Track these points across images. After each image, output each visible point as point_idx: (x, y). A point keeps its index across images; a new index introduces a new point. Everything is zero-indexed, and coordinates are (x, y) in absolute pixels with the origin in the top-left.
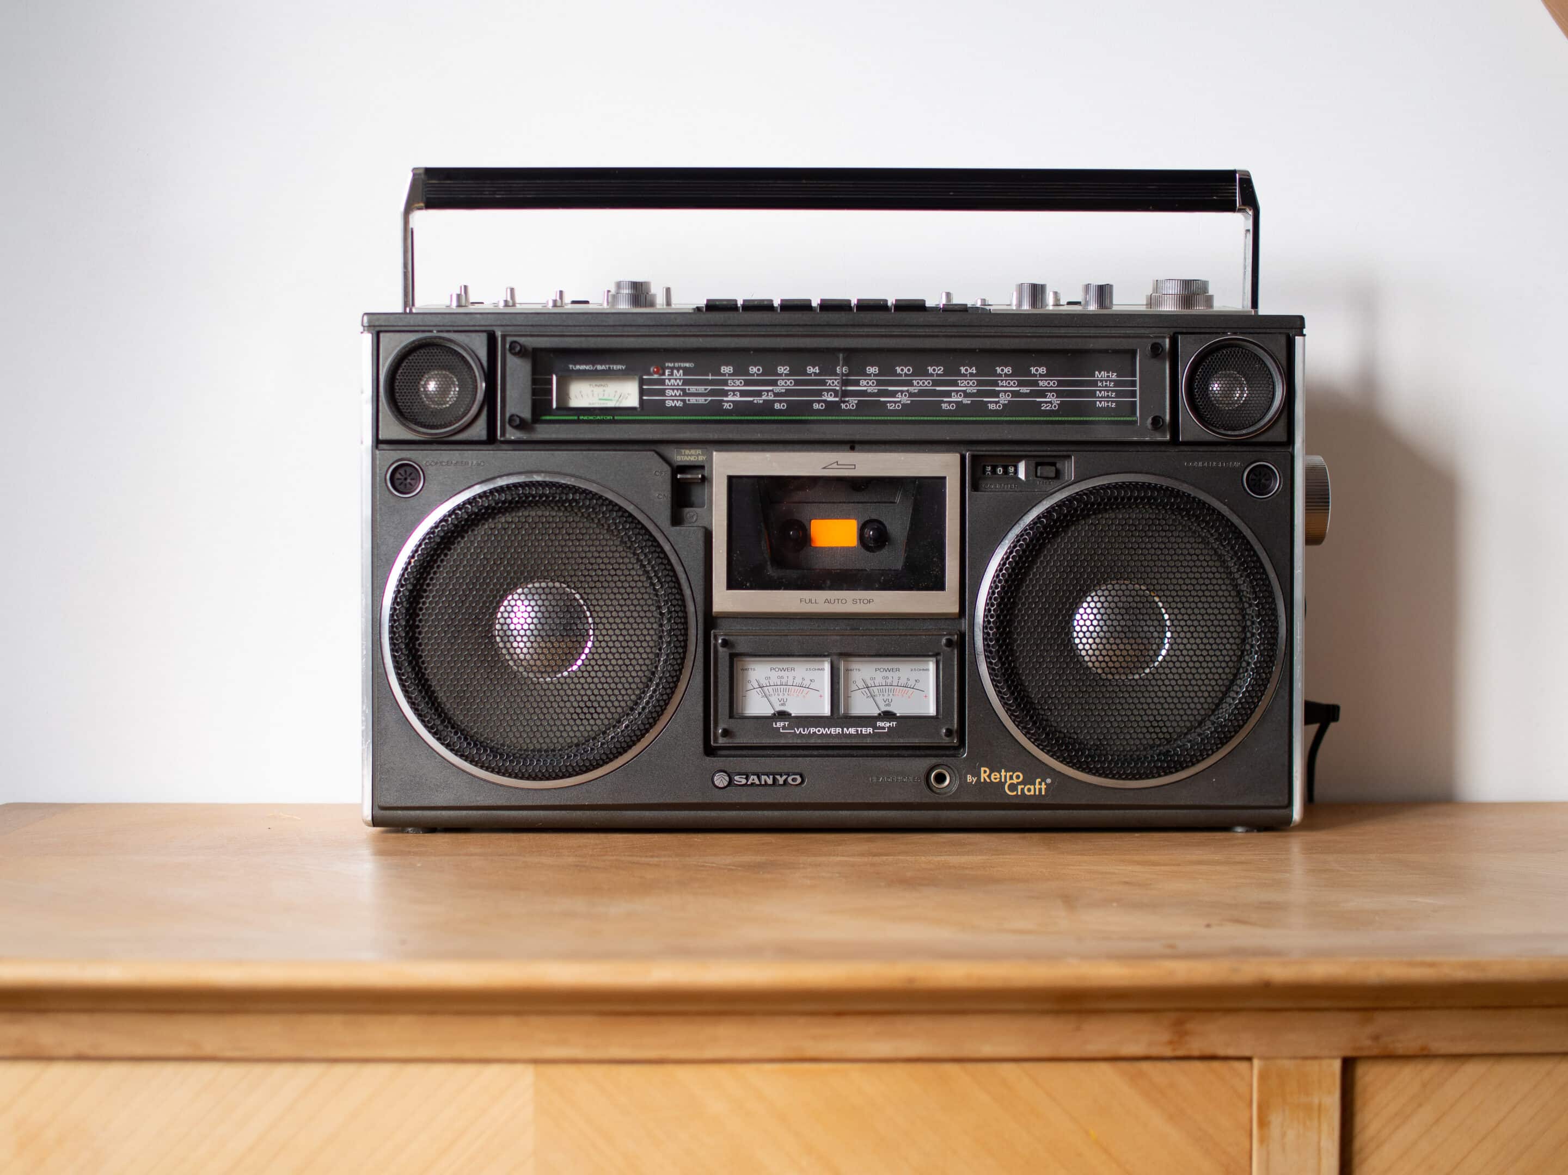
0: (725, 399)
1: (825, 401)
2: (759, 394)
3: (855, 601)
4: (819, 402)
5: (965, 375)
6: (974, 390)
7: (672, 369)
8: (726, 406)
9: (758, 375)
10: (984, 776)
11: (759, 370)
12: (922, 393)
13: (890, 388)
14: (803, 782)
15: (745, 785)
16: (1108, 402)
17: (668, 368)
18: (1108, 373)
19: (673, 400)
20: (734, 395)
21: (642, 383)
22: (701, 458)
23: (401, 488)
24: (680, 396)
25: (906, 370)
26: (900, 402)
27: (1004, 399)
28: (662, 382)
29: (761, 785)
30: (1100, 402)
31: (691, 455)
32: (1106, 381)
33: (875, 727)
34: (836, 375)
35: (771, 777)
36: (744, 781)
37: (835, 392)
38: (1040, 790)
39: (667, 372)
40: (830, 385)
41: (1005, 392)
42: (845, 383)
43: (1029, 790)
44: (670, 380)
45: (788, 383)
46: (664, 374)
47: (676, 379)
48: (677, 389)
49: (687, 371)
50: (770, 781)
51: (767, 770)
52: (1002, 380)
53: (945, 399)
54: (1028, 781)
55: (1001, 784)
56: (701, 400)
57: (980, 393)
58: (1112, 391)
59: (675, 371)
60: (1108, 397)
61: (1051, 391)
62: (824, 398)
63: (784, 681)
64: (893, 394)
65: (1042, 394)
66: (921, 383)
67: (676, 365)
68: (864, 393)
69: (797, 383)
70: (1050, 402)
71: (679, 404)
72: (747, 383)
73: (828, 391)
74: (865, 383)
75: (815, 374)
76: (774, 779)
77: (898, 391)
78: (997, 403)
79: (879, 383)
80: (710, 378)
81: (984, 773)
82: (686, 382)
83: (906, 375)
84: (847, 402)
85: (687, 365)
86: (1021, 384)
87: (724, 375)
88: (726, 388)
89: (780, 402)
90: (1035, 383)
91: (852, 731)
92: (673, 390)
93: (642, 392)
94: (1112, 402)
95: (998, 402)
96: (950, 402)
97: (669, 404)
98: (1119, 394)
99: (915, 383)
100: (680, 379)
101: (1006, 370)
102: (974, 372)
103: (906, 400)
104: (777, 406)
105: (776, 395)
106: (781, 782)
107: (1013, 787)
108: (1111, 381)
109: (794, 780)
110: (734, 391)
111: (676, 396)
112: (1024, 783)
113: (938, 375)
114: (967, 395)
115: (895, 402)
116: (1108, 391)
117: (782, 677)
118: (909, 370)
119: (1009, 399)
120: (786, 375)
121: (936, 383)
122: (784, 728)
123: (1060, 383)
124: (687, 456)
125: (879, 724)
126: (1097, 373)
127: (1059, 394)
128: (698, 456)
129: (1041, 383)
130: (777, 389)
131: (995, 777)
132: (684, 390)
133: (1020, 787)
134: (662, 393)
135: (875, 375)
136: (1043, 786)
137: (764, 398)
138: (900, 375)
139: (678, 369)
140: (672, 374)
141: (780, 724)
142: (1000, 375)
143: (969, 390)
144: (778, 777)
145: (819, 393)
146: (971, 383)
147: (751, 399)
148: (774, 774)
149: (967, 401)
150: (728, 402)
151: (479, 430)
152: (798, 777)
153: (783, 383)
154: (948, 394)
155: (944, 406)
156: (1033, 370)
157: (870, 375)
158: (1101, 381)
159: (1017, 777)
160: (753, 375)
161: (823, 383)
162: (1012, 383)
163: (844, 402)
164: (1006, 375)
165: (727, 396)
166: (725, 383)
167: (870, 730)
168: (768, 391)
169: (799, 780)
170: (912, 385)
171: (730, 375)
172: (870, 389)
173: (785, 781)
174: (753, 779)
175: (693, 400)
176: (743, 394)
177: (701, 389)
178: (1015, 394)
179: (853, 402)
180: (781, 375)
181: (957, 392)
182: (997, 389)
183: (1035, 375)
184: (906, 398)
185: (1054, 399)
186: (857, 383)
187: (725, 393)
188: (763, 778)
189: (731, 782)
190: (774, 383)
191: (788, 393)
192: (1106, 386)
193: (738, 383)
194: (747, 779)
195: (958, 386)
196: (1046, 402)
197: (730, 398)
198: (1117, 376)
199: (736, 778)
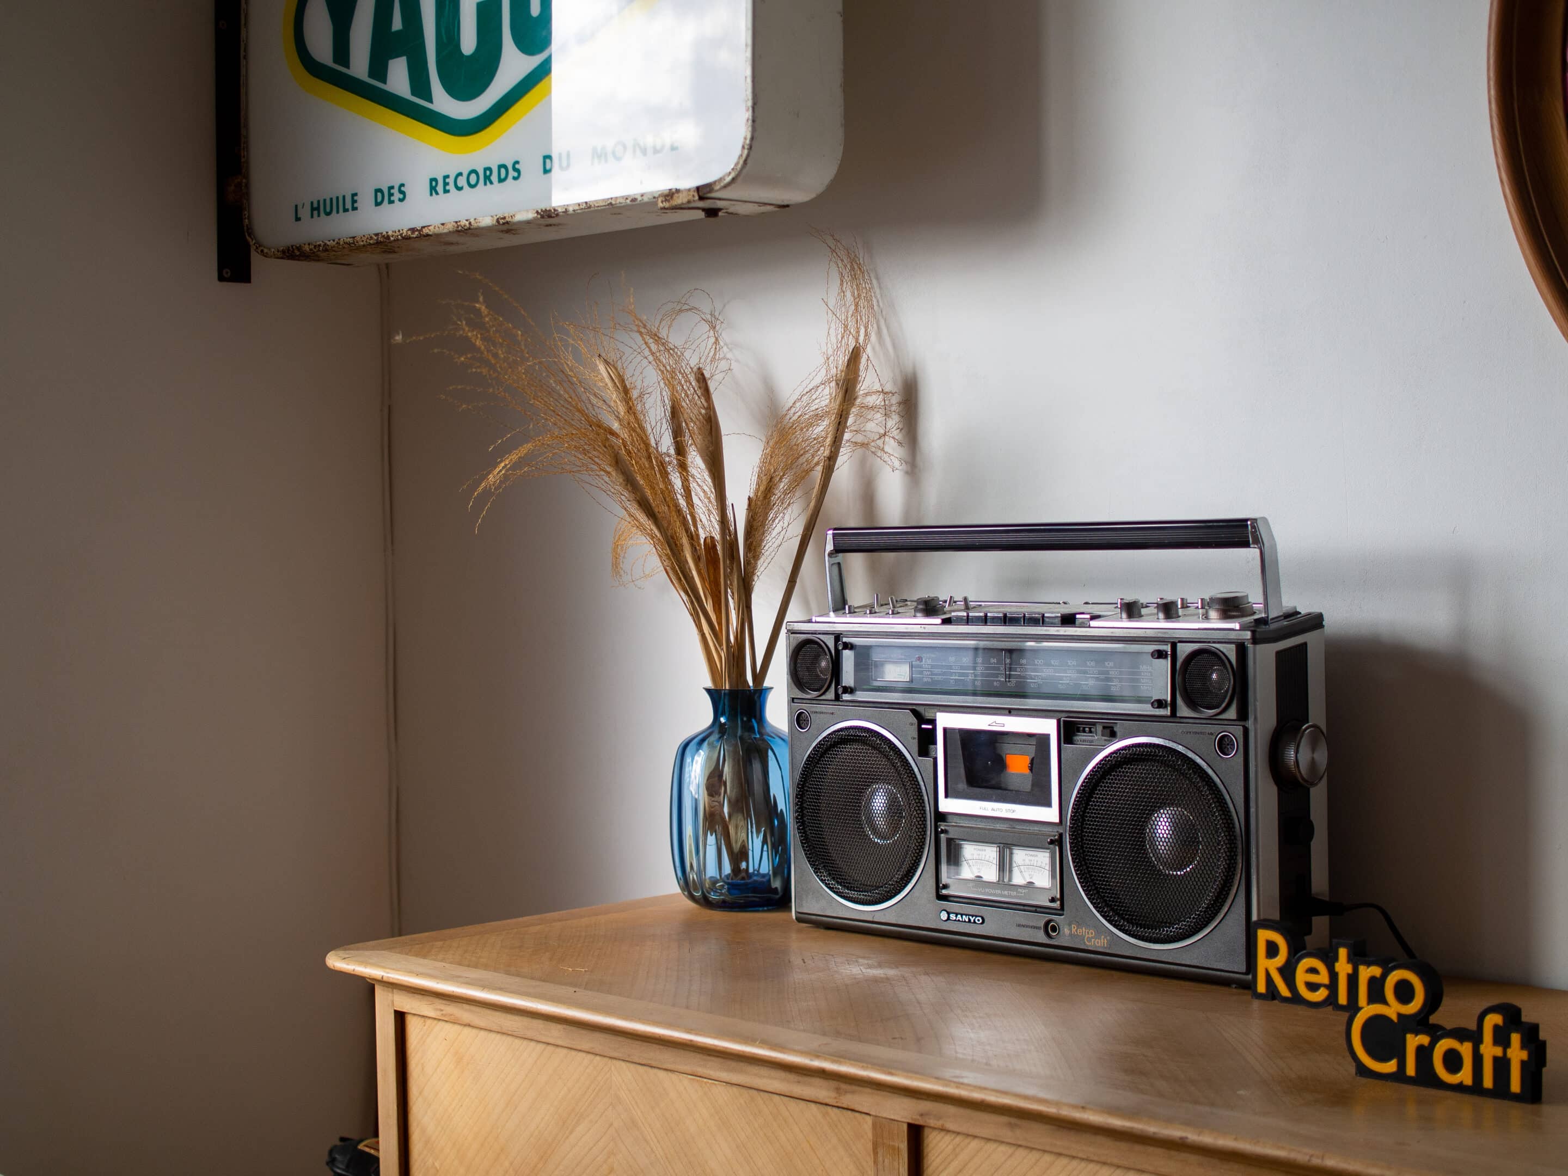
1: (999, 681)
2: (967, 675)
3: (1006, 811)
4: (997, 681)
5: (1070, 666)
6: (1075, 676)
7: (926, 658)
8: (952, 682)
10: (1073, 930)
11: (967, 660)
12: (1048, 677)
13: (1032, 674)
14: (983, 922)
15: (955, 920)
16: (1147, 686)
18: (1147, 666)
19: (927, 678)
20: (955, 675)
21: (912, 666)
23: (803, 725)
24: (930, 675)
25: (1040, 662)
26: (1037, 682)
27: (1091, 682)
28: (922, 666)
29: (962, 921)
30: (1143, 686)
32: (1146, 672)
33: (1018, 892)
35: (967, 917)
36: (954, 918)
38: (1104, 943)
40: (1002, 671)
41: (1091, 677)
43: (1098, 942)
44: (925, 665)
45: (981, 669)
46: (922, 661)
48: (929, 671)
49: (933, 660)
50: (967, 919)
51: (966, 913)
53: (1060, 682)
54: (1098, 936)
55: (1083, 937)
56: (940, 678)
57: (1078, 678)
58: (1150, 679)
60: (1147, 682)
61: (1115, 678)
63: (980, 857)
65: (1111, 679)
66: (1047, 671)
67: (928, 656)
68: (1019, 676)
69: (986, 669)
70: (1115, 685)
71: (930, 680)
72: (961, 668)
73: (1001, 674)
74: (1019, 670)
75: (995, 664)
76: (969, 919)
77: (1036, 676)
78: (1087, 685)
79: (1026, 670)
82: (932, 667)
83: (1040, 665)
85: (933, 656)
86: (1100, 672)
87: (951, 663)
88: (951, 671)
89: (977, 680)
90: (1107, 672)
91: (1006, 894)
93: (912, 672)
96: (1062, 684)
99: (1045, 670)
100: (930, 665)
101: (1092, 663)
102: (1075, 664)
104: (976, 683)
105: (975, 676)
106: (972, 921)
107: (1089, 939)
108: (1149, 672)
109: (979, 920)
110: (955, 673)
112: (1096, 937)
113: (1056, 666)
114: (1071, 679)
116: (1147, 679)
117: (979, 855)
119: (1093, 682)
120: (980, 664)
121: (1055, 671)
122: (973, 887)
123: (1121, 673)
125: (1019, 890)
127: (1121, 680)
128: (932, 714)
129: (1111, 673)
130: (976, 672)
131: (1080, 932)
132: (931, 672)
133: (1093, 940)
134: (922, 673)
136: (1106, 941)
137: (970, 678)
138: (1037, 665)
139: (929, 658)
140: (926, 662)
142: (1089, 667)
143: (1072, 676)
144: (970, 917)
145: (997, 676)
146: (1073, 671)
147: (964, 678)
148: (969, 915)
149: (1071, 683)
150: (952, 679)
151: (831, 695)
152: (980, 918)
153: (979, 669)
154: (1062, 678)
155: (1059, 686)
156: (1106, 663)
157: (1022, 665)
158: (1144, 672)
159: (1092, 933)
160: (964, 663)
161: (998, 669)
162: (1095, 672)
163: (1009, 682)
164: (1092, 666)
166: (951, 668)
167: (1015, 893)
168: (971, 674)
169: (981, 921)
172: (1022, 674)
173: (974, 920)
174: (959, 917)
175: (936, 678)
176: (959, 675)
177: (940, 671)
178: (1097, 679)
179: (1013, 682)
181: (1066, 677)
183: (1107, 667)
184: (1040, 680)
185: (1118, 683)
186: (1015, 670)
187: (951, 674)
188: (964, 917)
189: (948, 918)
190: (975, 669)
191: (981, 675)
192: (1146, 675)
193: (957, 668)
194: (956, 916)
195: (1067, 673)
198: (1152, 669)
199: (951, 915)
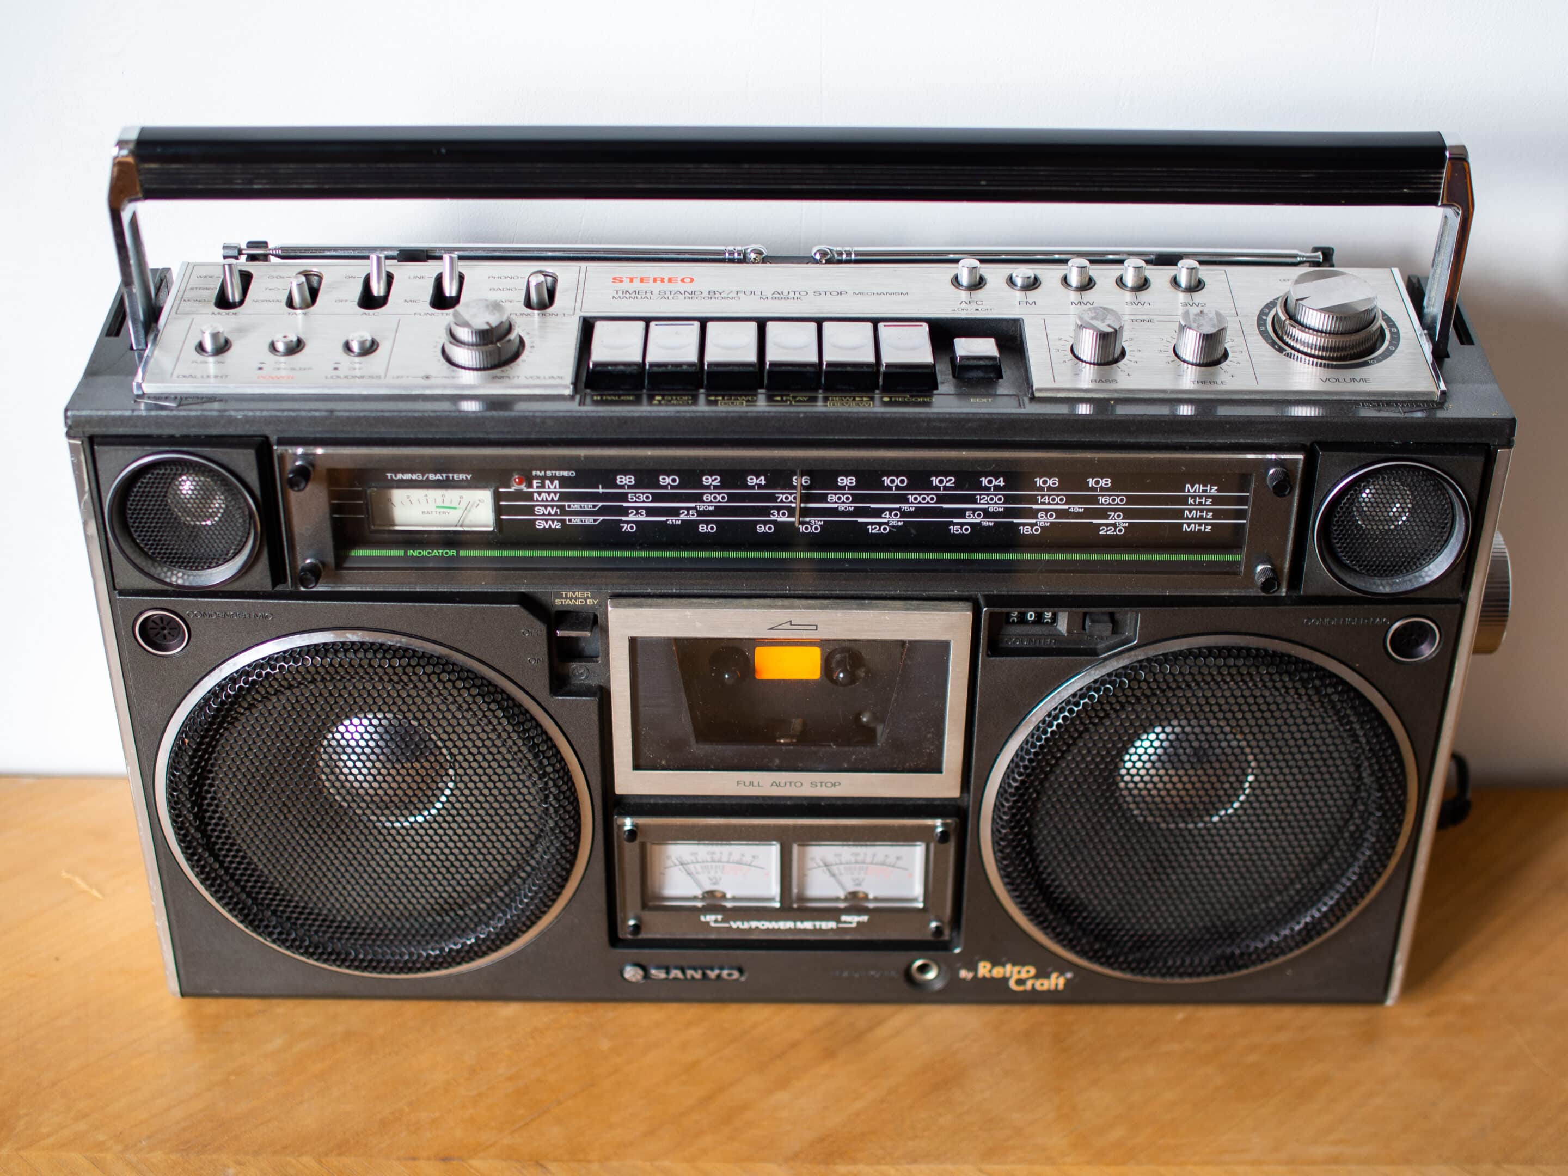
0: (624, 519)
1: (774, 522)
2: (675, 512)
3: (814, 784)
4: (765, 523)
5: (989, 489)
6: (1000, 508)
7: (543, 479)
8: (626, 528)
9: (672, 487)
10: (982, 971)
11: (674, 480)
12: (919, 512)
13: (873, 506)
14: (741, 976)
15: (665, 979)
16: (1200, 525)
17: (537, 477)
18: (1205, 486)
19: (546, 521)
20: (637, 513)
21: (497, 497)
22: (590, 602)
23: (158, 640)
24: (556, 514)
25: (897, 481)
26: (887, 524)
27: (1043, 521)
28: (529, 496)
29: (685, 980)
30: (1189, 525)
31: (576, 599)
32: (1201, 497)
33: (839, 921)
34: (795, 488)
35: (700, 972)
36: (663, 976)
37: (791, 512)
38: (1057, 985)
39: (535, 483)
40: (782, 501)
41: (1047, 511)
42: (806, 498)
43: (1042, 985)
44: (539, 493)
45: (719, 498)
46: (530, 486)
47: (549, 493)
48: (552, 506)
49: (564, 482)
50: (698, 975)
51: (694, 964)
52: (1043, 496)
53: (955, 520)
54: (1042, 974)
55: (1005, 980)
56: (589, 520)
57: (1008, 513)
58: (1208, 510)
59: (547, 482)
60: (1201, 518)
61: (1115, 510)
62: (772, 518)
63: (716, 857)
64: (878, 513)
65: (1103, 514)
66: (920, 499)
67: (549, 473)
68: (834, 512)
69: (732, 498)
70: (1114, 525)
71: (556, 525)
72: (656, 498)
73: (779, 509)
74: (835, 498)
75: (760, 486)
76: (704, 975)
77: (884, 510)
78: (1032, 525)
79: (856, 498)
80: (601, 490)
81: (984, 969)
82: (564, 497)
83: (898, 488)
84: (808, 523)
85: (566, 474)
86: (1071, 500)
87: (622, 487)
88: (625, 504)
89: (707, 523)
90: (1093, 500)
91: (808, 925)
92: (546, 506)
93: (498, 510)
94: (1206, 524)
95: (1036, 524)
96: (962, 525)
97: (540, 525)
98: (1217, 514)
99: (911, 498)
100: (555, 493)
101: (1050, 482)
102: (1002, 484)
103: (896, 521)
104: (702, 528)
105: (700, 513)
106: (713, 977)
107: (1020, 982)
108: (1207, 497)
109: (730, 974)
110: (637, 509)
111: (550, 514)
112: (1037, 977)
113: (946, 488)
114: (987, 514)
115: (880, 524)
116: (1202, 511)
117: (714, 853)
118: (902, 481)
119: (1052, 520)
120: (716, 487)
121: (941, 499)
122: (716, 921)
123: (1131, 500)
124: (571, 599)
125: (844, 918)
126: (1188, 486)
127: (1127, 514)
128: (586, 599)
129: (1101, 500)
130: (701, 506)
131: (998, 972)
132: (562, 508)
133: (1030, 982)
134: (530, 510)
135: (850, 488)
136: (1061, 981)
137: (683, 517)
138: (890, 488)
139: (552, 479)
140: (543, 486)
141: (710, 918)
142: (1041, 489)
143: (992, 508)
144: (709, 972)
145: (766, 512)
146: (996, 499)
147: (664, 519)
148: (703, 969)
149: (988, 523)
150: (628, 522)
152: (735, 973)
153: (711, 498)
154: (961, 513)
155: (954, 529)
156: (1091, 482)
157: (843, 488)
158: (1194, 497)
159: (1028, 971)
160: (665, 487)
161: (773, 498)
162: (1058, 500)
163: (803, 523)
164: (1050, 489)
165: (627, 515)
166: (624, 497)
167: (832, 925)
168: (688, 509)
169: (736, 975)
170: (906, 501)
171: (630, 487)
172: (842, 507)
173: (718, 976)
174: (676, 973)
175: (576, 520)
176: (650, 512)
177: (588, 506)
178: (1060, 513)
179: (816, 524)
180: (708, 487)
181: (974, 510)
182: (1035, 507)
183: (1094, 489)
184: (897, 519)
185: (1120, 521)
186: (823, 498)
187: (625, 511)
188: (689, 972)
189: (645, 976)
190: (699, 498)
191: (719, 511)
192: (1200, 504)
193: (643, 497)
194: (668, 973)
195: (976, 502)
196: (1107, 525)
197: (632, 518)
198: (1218, 491)
199: (653, 972)
